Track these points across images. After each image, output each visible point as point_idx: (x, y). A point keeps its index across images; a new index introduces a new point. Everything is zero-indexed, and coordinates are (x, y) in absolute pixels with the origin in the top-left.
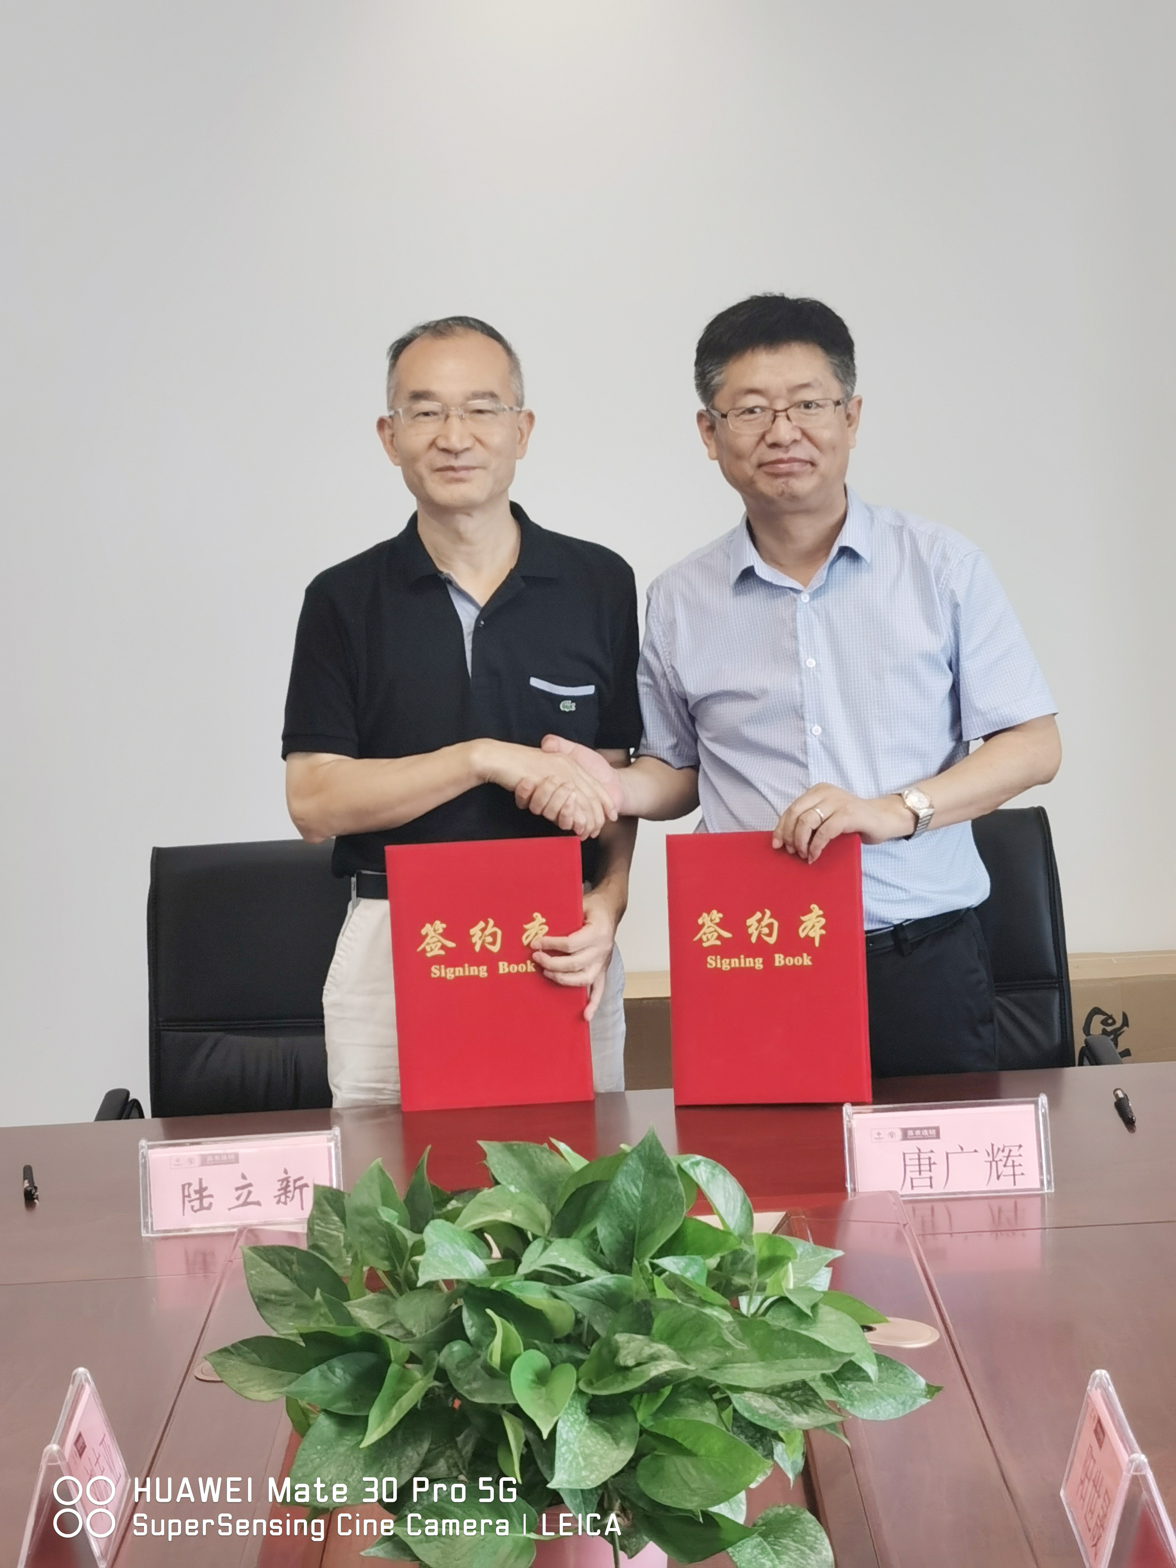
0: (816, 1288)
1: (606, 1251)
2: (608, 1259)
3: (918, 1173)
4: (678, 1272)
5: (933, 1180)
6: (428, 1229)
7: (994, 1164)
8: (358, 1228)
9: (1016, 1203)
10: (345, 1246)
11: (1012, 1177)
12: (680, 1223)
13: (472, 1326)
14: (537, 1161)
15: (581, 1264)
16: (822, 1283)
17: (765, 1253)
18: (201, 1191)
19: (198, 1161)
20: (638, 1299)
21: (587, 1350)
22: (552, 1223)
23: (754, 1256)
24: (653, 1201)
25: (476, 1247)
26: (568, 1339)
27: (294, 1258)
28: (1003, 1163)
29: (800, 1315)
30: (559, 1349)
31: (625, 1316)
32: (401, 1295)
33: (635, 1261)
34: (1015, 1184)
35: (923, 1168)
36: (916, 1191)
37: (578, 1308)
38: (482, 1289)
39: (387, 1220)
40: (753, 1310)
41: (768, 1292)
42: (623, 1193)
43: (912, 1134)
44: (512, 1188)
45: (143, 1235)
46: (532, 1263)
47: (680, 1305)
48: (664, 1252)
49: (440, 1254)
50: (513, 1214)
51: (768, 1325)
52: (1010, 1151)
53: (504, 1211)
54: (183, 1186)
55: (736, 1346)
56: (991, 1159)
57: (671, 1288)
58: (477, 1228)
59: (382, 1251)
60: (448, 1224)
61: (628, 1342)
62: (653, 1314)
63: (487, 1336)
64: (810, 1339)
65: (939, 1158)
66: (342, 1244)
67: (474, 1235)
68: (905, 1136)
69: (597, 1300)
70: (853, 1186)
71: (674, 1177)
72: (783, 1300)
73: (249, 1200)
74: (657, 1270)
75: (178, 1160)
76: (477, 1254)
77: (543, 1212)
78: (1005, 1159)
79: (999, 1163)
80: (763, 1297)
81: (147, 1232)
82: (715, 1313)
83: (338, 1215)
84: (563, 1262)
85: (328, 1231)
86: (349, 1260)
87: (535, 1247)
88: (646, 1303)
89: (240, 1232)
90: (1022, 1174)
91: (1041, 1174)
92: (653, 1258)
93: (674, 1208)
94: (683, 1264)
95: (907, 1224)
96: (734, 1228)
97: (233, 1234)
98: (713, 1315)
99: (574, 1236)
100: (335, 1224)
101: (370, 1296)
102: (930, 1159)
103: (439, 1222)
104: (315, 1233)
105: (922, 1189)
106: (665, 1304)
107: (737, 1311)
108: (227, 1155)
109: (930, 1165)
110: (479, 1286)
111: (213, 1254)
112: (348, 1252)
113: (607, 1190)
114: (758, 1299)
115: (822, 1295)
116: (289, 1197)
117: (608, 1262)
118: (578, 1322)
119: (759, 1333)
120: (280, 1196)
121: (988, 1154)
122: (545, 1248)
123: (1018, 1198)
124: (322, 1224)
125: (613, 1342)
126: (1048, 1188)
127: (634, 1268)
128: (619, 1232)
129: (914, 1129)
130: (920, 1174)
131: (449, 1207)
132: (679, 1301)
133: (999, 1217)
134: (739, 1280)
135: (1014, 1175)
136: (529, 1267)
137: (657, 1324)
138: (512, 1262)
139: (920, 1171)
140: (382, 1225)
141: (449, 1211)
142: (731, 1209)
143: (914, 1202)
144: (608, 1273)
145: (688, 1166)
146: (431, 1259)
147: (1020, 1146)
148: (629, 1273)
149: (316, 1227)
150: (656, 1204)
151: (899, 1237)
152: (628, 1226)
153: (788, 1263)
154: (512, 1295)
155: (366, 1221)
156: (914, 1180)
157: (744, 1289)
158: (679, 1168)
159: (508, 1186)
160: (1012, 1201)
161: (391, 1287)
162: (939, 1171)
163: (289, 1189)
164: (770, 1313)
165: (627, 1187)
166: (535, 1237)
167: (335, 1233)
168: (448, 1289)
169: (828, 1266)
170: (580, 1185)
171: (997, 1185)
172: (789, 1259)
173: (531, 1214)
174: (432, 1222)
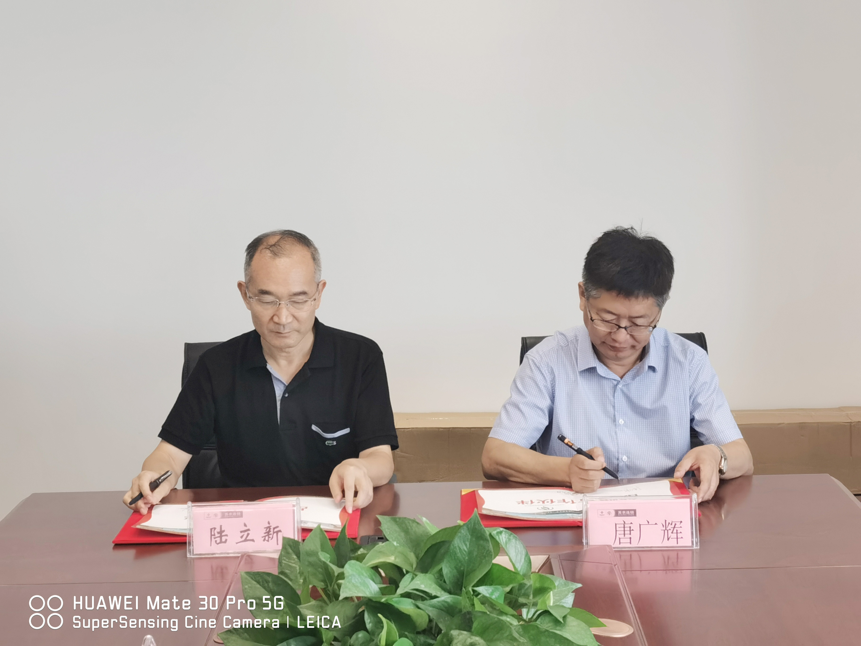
0: (565, 605)
1: (447, 581)
2: (448, 586)
3: (623, 535)
4: (488, 595)
5: (632, 539)
6: (347, 566)
7: (666, 531)
8: (307, 563)
9: (678, 554)
10: (299, 573)
11: (676, 539)
12: (490, 567)
13: (370, 623)
14: (409, 527)
15: (433, 589)
16: (569, 602)
17: (538, 585)
18: (221, 532)
19: (220, 516)
20: (464, 611)
21: (435, 639)
22: (417, 563)
23: (531, 586)
24: (475, 554)
25: (374, 577)
26: (424, 632)
27: (270, 579)
28: (671, 531)
29: (556, 622)
30: (419, 637)
31: (457, 620)
32: (331, 602)
33: (464, 589)
34: (677, 543)
35: (626, 532)
36: (622, 545)
37: (430, 614)
38: (376, 602)
39: (323, 559)
40: (530, 616)
41: (538, 607)
42: (458, 549)
43: (621, 513)
44: (395, 543)
45: (188, 556)
46: (405, 587)
47: (489, 615)
48: (481, 582)
49: (353, 581)
50: (395, 558)
51: (538, 627)
52: (675, 524)
53: (390, 556)
54: (211, 529)
55: (520, 640)
56: (664, 529)
57: (483, 603)
58: (374, 565)
59: (320, 576)
60: (358, 563)
61: (458, 635)
62: (473, 620)
63: (378, 628)
64: (561, 636)
65: (635, 527)
66: (298, 571)
67: (373, 571)
68: (617, 513)
69: (442, 610)
70: (586, 541)
71: (487, 540)
72: (546, 613)
73: (248, 538)
74: (476, 594)
75: (209, 515)
76: (374, 581)
77: (412, 558)
78: (673, 529)
79: (669, 531)
80: (535, 610)
81: (190, 555)
82: (508, 619)
83: (296, 555)
84: (423, 587)
85: (290, 564)
86: (302, 581)
87: (407, 578)
88: (469, 613)
89: (242, 556)
90: (682, 538)
91: (692, 537)
92: (474, 586)
93: (487, 558)
94: (491, 590)
95: (617, 564)
96: (521, 570)
97: (238, 557)
98: (506, 620)
99: (429, 572)
100: (294, 560)
101: (313, 602)
102: (630, 527)
103: (353, 562)
104: (283, 565)
105: (625, 544)
106: (480, 614)
107: (521, 617)
108: (236, 512)
109: (630, 531)
110: (374, 600)
111: (226, 568)
112: (301, 576)
113: (449, 546)
114: (532, 611)
115: (569, 610)
116: (270, 537)
117: (448, 588)
118: (430, 621)
119: (532, 632)
120: (265, 536)
121: (663, 526)
122: (413, 579)
123: (678, 551)
124: (287, 560)
125: (450, 635)
126: (696, 546)
127: (463, 592)
128: (455, 571)
129: (622, 510)
130: (624, 536)
131: (359, 552)
132: (488, 613)
133: (668, 563)
134: (522, 600)
135: (677, 538)
136: (404, 590)
137: (475, 625)
138: (394, 587)
139: (624, 534)
140: (321, 562)
141: (359, 555)
142: (519, 559)
143: (620, 551)
144: (448, 594)
145: (495, 534)
146: (348, 584)
147: (681, 522)
148: (460, 596)
149: (283, 561)
150: (476, 556)
151: (612, 571)
152: (461, 567)
153: (550, 592)
154: (392, 606)
155: (312, 559)
156: (621, 539)
157: (524, 605)
158: (490, 535)
159: (393, 542)
160: (676, 553)
161: (324, 596)
162: (635, 535)
163: (270, 533)
164: (539, 620)
165: (460, 545)
166: (407, 572)
167: (294, 565)
168: (358, 601)
169: (573, 592)
170: (434, 543)
171: (667, 544)
172: (551, 589)
173: (406, 558)
174: (349, 562)
